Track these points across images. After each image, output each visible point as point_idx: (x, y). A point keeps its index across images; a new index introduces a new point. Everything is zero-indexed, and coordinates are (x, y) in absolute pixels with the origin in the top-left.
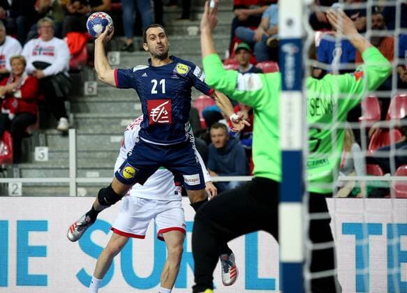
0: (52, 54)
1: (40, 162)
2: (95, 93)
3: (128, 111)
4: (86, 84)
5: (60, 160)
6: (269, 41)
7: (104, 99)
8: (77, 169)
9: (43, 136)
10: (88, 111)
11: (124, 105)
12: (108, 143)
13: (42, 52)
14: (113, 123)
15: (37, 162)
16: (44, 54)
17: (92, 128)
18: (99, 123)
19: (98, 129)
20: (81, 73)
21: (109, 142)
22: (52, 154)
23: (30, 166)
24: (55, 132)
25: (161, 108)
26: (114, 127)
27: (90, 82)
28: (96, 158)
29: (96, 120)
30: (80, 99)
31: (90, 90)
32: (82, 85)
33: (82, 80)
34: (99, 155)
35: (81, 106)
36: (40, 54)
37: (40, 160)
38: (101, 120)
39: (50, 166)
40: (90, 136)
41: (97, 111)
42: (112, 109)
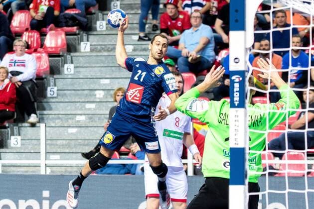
0: (24, 66)
1: (14, 148)
2: (55, 95)
3: (81, 109)
4: (49, 89)
5: (30, 147)
6: (190, 59)
7: (62, 100)
8: (47, 153)
9: (17, 127)
10: (51, 109)
11: (78, 104)
12: (66, 134)
13: (16, 64)
14: (70, 118)
15: (12, 148)
16: (18, 65)
17: (54, 122)
18: (59, 118)
19: (58, 122)
20: (45, 80)
21: (67, 132)
22: (24, 141)
23: (7, 150)
24: (26, 125)
25: (136, 91)
26: (70, 121)
27: (52, 87)
28: (57, 145)
29: (57, 116)
30: (45, 100)
31: (52, 93)
32: (46, 90)
33: (46, 85)
34: (59, 142)
35: (45, 105)
36: (15, 65)
37: (14, 146)
38: (60, 116)
39: (22, 151)
40: (52, 128)
41: (58, 110)
42: (69, 108)
